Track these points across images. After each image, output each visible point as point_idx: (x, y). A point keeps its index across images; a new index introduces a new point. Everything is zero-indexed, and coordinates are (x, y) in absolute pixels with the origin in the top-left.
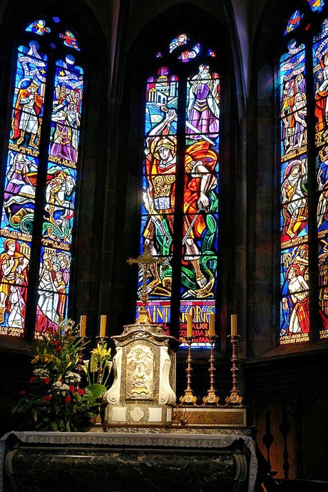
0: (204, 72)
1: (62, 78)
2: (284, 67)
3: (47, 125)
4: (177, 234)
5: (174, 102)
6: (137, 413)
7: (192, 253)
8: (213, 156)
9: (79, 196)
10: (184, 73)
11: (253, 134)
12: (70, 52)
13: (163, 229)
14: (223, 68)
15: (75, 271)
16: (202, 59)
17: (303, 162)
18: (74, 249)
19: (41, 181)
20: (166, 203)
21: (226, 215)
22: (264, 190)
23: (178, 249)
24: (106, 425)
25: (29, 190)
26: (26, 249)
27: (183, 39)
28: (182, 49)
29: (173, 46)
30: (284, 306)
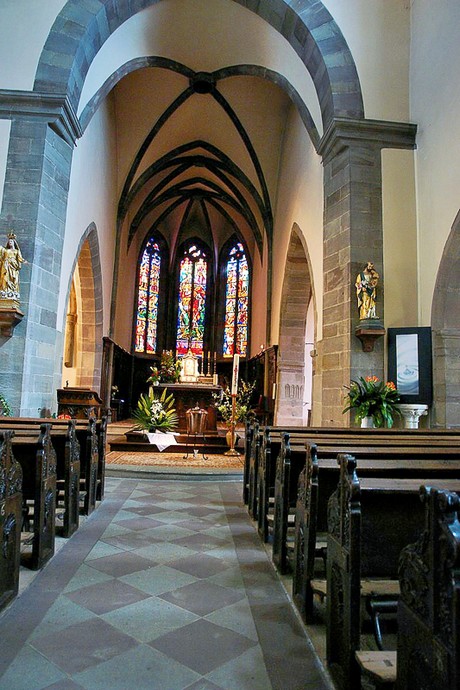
0: (201, 260)
1: (154, 261)
2: (229, 266)
3: (149, 279)
4: (191, 319)
5: (190, 271)
6: (189, 379)
7: (196, 326)
8: (203, 292)
9: (159, 304)
10: (194, 260)
11: (218, 287)
12: (156, 251)
13: (186, 316)
14: (209, 260)
15: (157, 329)
16: (201, 256)
17: (234, 301)
18: (158, 323)
19: (148, 299)
20: (187, 308)
21: (208, 313)
22: (221, 308)
23: (191, 323)
24: (180, 382)
25: (145, 303)
26: (144, 323)
27: (194, 248)
28: (194, 252)
29: (191, 250)
30: (225, 346)
